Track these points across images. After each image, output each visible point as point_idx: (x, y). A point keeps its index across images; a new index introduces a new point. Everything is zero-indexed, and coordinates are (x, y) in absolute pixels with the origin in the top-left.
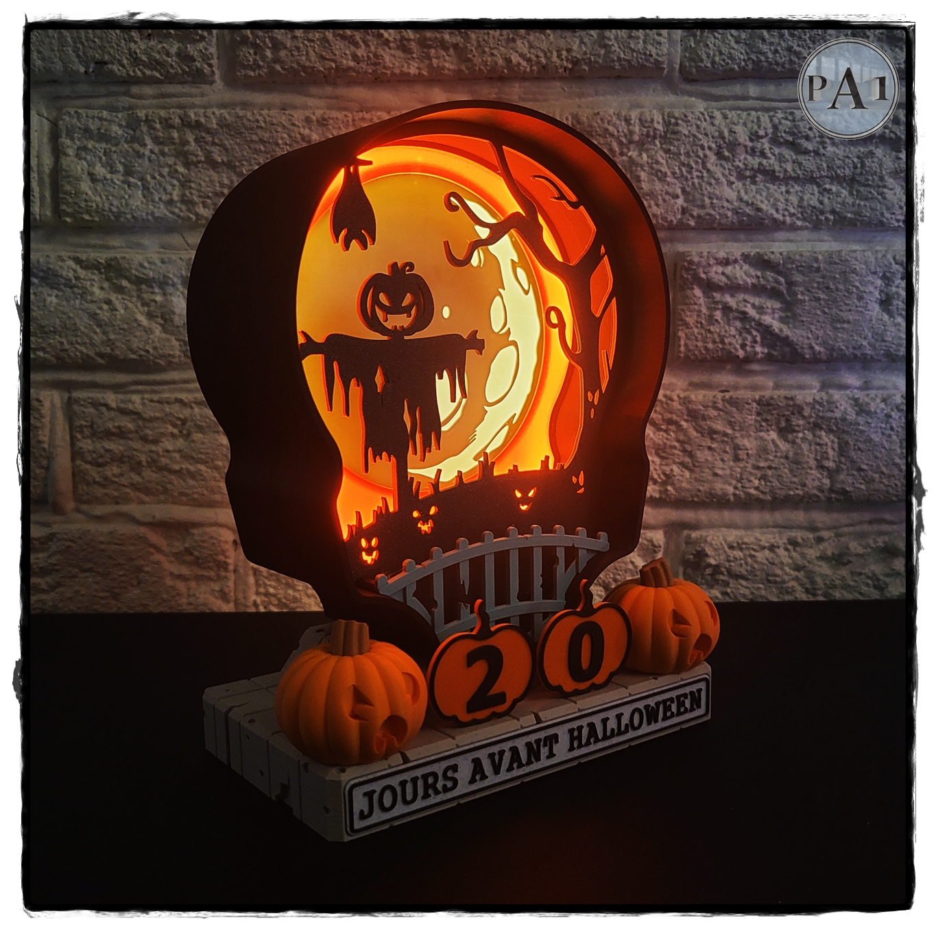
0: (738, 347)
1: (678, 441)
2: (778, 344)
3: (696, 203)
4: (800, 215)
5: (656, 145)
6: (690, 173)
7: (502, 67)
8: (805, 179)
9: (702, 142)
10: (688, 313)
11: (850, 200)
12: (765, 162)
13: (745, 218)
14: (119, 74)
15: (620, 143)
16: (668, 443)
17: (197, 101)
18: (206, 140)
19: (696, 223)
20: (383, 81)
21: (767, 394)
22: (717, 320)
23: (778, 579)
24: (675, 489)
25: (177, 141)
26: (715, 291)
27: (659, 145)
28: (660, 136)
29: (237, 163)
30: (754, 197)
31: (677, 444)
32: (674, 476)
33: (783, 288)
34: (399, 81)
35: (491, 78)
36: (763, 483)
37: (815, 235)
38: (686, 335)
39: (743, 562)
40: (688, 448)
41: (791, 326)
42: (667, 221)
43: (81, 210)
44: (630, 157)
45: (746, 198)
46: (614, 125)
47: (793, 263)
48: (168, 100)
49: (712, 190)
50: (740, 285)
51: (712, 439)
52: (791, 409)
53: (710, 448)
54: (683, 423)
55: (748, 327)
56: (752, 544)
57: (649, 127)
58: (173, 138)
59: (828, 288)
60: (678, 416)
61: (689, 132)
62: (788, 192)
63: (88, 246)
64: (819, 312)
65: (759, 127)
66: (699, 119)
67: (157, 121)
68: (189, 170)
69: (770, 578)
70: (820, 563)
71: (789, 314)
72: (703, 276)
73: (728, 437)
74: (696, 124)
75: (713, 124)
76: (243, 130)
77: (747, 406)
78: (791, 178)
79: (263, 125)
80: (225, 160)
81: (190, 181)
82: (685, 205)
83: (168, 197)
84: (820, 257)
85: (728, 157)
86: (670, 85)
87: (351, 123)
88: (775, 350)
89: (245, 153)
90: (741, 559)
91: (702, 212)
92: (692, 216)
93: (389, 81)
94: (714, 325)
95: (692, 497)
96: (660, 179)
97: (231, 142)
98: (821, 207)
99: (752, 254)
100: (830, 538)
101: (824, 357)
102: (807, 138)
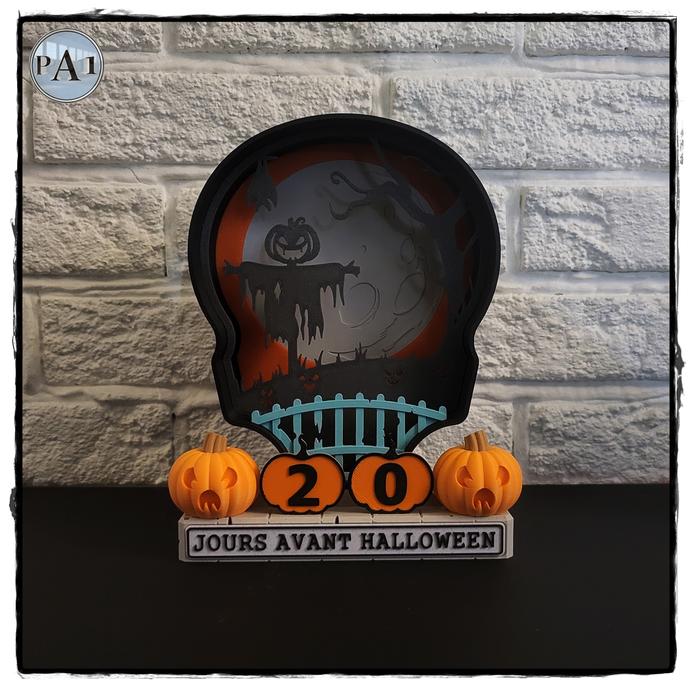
0: (570, 260)
1: (524, 333)
2: (601, 258)
3: (537, 150)
4: (615, 160)
5: (506, 105)
6: (533, 126)
7: (388, 44)
8: (619, 132)
9: (541, 103)
10: (531, 234)
11: (653, 149)
12: (589, 119)
13: (574, 162)
15: (480, 103)
16: (516, 334)
17: (146, 65)
18: (154, 96)
19: (538, 165)
20: (294, 53)
21: (592, 296)
22: (553, 240)
23: (602, 440)
24: (522, 370)
25: (130, 97)
26: (552, 217)
27: (508, 105)
28: (510, 98)
29: (178, 115)
30: (581, 145)
31: (523, 335)
32: (521, 360)
33: (603, 215)
34: (306, 53)
35: (378, 52)
36: (589, 365)
37: (626, 175)
38: (530, 251)
39: (575, 426)
40: (532, 338)
41: (610, 244)
42: (515, 163)
43: (51, 151)
44: (487, 114)
45: (575, 146)
46: (474, 89)
47: (611, 196)
48: (122, 64)
49: (549, 140)
50: (570, 212)
51: (551, 331)
52: (610, 307)
53: (549, 338)
54: (528, 319)
55: (577, 245)
56: (582, 412)
57: (501, 91)
58: (126, 95)
59: (637, 215)
60: (524, 313)
61: (532, 95)
63: (57, 179)
64: (631, 234)
65: (584, 92)
66: (539, 85)
67: (114, 81)
68: (139, 119)
69: (596, 439)
70: (634, 427)
71: (608, 235)
72: (543, 206)
73: (562, 330)
74: (537, 90)
75: (549, 89)
76: (184, 89)
77: (577, 306)
78: (608, 131)
79: (200, 85)
80: (169, 113)
81: (140, 128)
82: (529, 151)
83: (123, 140)
84: (632, 192)
85: (562, 115)
86: (515, 57)
87: (269, 84)
88: (598, 262)
89: (185, 107)
90: (573, 424)
91: (542, 157)
92: (535, 160)
93: (298, 53)
94: (551, 243)
95: (535, 376)
96: (509, 131)
97: (173, 98)
98: (631, 153)
99: (580, 189)
100: (640, 408)
101: (635, 268)
102: (620, 101)
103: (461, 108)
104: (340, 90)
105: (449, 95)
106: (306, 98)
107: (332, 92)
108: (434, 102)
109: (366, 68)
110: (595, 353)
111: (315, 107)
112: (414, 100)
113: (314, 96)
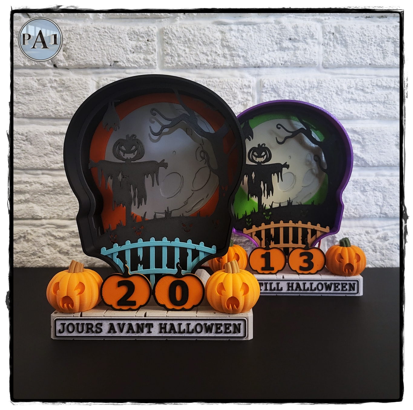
4: (366, 115)
5: (314, 90)
6: (327, 100)
7: (260, 63)
8: (367, 102)
9: (331, 89)
11: (384, 109)
12: (353, 96)
14: (122, 65)
15: (302, 90)
20: (216, 68)
28: (316, 87)
30: (350, 108)
33: (361, 140)
34: (222, 68)
35: (255, 67)
36: (355, 210)
37: (371, 122)
41: (364, 154)
44: (305, 94)
45: (347, 109)
46: (300, 83)
47: (364, 131)
52: (365, 183)
57: (312, 84)
59: (377, 140)
61: (326, 86)
62: (361, 106)
65: (351, 84)
66: (329, 81)
71: (363, 149)
74: (328, 83)
75: (334, 83)
78: (362, 102)
84: (374, 129)
85: (340, 94)
86: (318, 69)
87: (205, 82)
93: (219, 68)
98: (373, 112)
99: (349, 128)
100: (380, 231)
101: (376, 165)
102: (368, 88)
103: (293, 92)
104: (238, 84)
105: (288, 86)
106: (222, 88)
107: (234, 85)
108: (281, 89)
109: (250, 74)
110: (358, 205)
111: (226, 92)
112: (272, 88)
113: (226, 87)
